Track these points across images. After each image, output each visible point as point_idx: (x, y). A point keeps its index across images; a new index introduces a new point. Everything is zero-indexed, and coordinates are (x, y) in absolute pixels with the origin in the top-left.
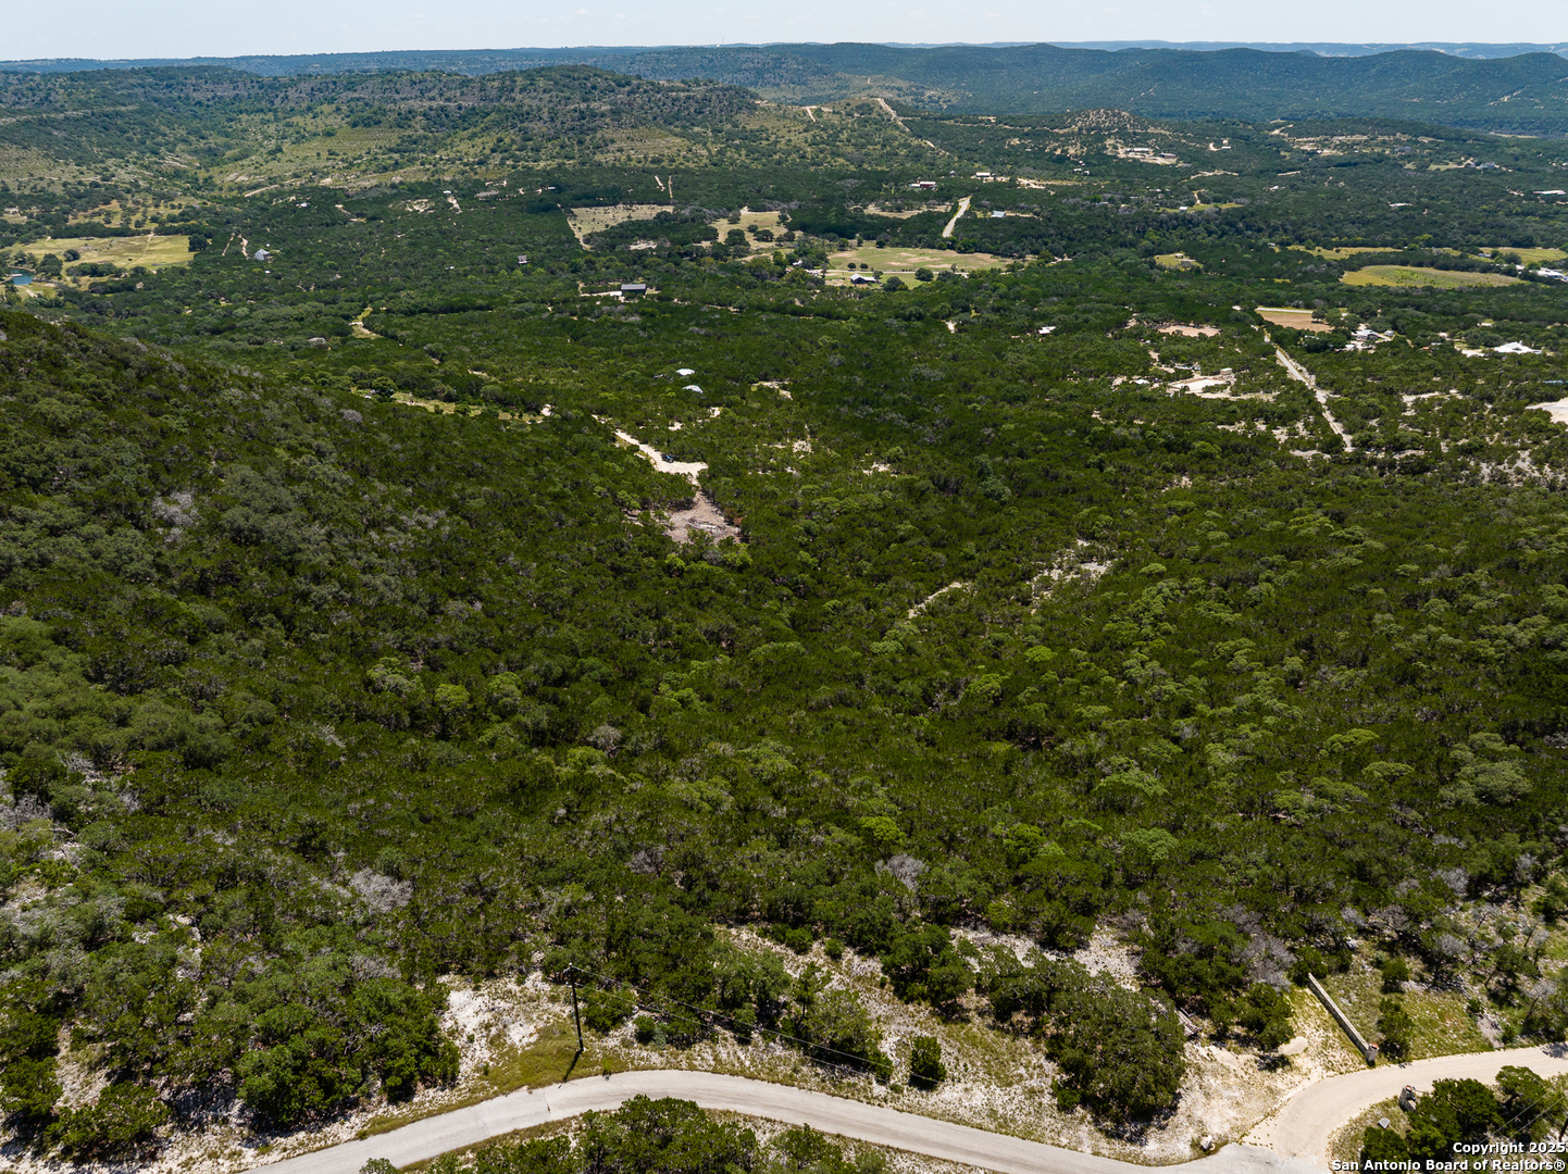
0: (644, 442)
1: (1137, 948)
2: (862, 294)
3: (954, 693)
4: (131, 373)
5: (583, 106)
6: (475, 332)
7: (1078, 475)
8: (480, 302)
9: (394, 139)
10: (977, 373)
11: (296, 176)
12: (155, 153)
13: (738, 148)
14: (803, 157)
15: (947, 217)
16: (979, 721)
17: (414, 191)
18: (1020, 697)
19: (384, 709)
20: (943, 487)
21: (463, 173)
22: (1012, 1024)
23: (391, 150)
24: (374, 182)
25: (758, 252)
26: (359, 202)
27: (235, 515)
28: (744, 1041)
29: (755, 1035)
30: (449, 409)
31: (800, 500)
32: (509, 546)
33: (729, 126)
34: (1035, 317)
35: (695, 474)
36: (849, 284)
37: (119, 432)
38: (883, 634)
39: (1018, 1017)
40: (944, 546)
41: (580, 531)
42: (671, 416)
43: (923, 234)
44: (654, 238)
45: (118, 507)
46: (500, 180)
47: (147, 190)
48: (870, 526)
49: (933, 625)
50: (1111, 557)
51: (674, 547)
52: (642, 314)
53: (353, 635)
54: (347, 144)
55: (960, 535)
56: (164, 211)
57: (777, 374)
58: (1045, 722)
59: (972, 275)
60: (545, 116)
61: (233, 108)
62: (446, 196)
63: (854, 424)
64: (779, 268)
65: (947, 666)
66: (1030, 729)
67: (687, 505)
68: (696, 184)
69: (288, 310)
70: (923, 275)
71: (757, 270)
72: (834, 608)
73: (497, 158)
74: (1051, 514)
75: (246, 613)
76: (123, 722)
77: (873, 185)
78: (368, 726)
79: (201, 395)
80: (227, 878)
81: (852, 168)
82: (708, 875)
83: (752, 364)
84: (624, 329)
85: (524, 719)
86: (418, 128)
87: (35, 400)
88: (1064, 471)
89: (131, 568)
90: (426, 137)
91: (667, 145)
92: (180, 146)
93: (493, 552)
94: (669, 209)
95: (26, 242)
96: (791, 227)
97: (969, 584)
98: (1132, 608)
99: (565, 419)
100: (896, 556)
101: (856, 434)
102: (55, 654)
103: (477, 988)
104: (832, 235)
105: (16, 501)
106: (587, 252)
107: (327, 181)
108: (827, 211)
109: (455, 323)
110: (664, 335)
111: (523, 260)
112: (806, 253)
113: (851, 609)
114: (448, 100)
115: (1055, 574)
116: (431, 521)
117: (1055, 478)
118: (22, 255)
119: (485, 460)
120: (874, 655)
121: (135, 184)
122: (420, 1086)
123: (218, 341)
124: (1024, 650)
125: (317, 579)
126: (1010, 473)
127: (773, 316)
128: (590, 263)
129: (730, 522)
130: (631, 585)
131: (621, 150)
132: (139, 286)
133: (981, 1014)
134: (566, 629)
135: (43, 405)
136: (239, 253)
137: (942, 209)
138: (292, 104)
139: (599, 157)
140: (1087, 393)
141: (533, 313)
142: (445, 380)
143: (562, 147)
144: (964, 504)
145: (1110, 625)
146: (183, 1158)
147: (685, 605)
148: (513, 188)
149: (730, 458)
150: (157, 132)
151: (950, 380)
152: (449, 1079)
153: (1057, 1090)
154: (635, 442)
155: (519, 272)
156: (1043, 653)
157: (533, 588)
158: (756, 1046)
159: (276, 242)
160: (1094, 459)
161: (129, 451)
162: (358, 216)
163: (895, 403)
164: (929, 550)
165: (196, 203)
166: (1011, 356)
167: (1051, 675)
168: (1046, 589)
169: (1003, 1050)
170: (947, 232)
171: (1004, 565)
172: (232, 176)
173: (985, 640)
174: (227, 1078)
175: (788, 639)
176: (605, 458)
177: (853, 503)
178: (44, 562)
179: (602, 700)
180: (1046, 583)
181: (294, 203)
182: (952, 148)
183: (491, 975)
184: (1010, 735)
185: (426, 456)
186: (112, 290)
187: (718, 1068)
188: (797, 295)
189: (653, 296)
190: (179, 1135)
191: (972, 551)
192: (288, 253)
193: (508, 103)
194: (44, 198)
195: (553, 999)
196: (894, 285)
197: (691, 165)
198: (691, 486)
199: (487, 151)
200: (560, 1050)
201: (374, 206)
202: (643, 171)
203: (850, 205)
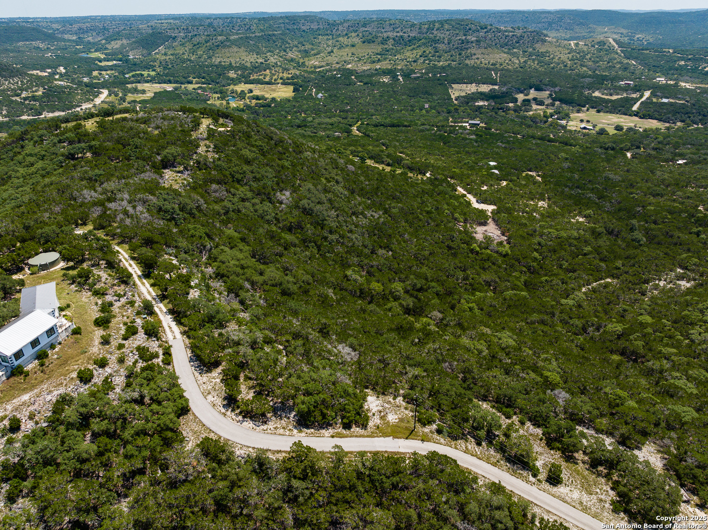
0: (469, 193)
1: (666, 456)
2: (584, 135)
3: (598, 329)
4: (273, 142)
5: (464, 38)
6: (402, 137)
7: (684, 237)
8: (406, 123)
9: (379, 49)
10: (639, 180)
11: (337, 63)
12: (285, 51)
13: (534, 60)
14: (566, 66)
15: (637, 100)
16: (608, 344)
17: (385, 72)
18: (631, 337)
19: (351, 288)
20: (610, 232)
21: (406, 65)
22: (597, 471)
23: (377, 54)
24: (369, 68)
25: (536, 110)
26: (361, 76)
27: (304, 202)
28: (479, 444)
29: (483, 443)
30: (388, 169)
31: (538, 229)
32: (406, 230)
33: (531, 50)
34: (676, 154)
35: (490, 210)
36: (579, 129)
37: (267, 165)
38: (568, 296)
39: (600, 468)
40: (606, 261)
41: (436, 228)
42: (483, 183)
43: (622, 107)
44: (487, 100)
45: (265, 194)
46: (422, 69)
47: (280, 66)
48: (570, 246)
49: (593, 296)
50: (695, 280)
51: (476, 241)
52: (477, 135)
53: (342, 256)
54: (359, 50)
55: (615, 257)
56: (285, 75)
57: (536, 169)
58: (642, 351)
59: (645, 130)
60: (446, 42)
61: (316, 33)
62: (398, 75)
63: (570, 197)
64: (545, 119)
65: (597, 317)
66: (634, 353)
67: (484, 224)
68: (511, 76)
69: (328, 120)
70: (619, 128)
71: (534, 119)
72: (546, 280)
73: (422, 59)
74: (665, 254)
75: (304, 241)
76: (261, 274)
77: (599, 82)
78: (344, 293)
79: (296, 153)
80: (296, 336)
81: (590, 73)
82: (474, 378)
83: (525, 163)
84: (467, 141)
85: (403, 302)
86: (390, 44)
87: (241, 150)
88: (677, 233)
89: (268, 217)
90: (393, 49)
91: (500, 57)
92: (295, 49)
93: (399, 232)
94: (496, 87)
95: (235, 85)
96: (554, 100)
97: (615, 281)
98: (700, 306)
99: (436, 179)
100: (580, 262)
101: (571, 202)
102: (241, 245)
103: (378, 397)
104: (574, 105)
105: (232, 187)
106: (456, 105)
107: (349, 66)
108: (573, 93)
109: (394, 132)
110: (485, 146)
111: (427, 106)
112: (559, 113)
113: (554, 282)
114: (404, 33)
115: (662, 283)
116: (376, 216)
117: (671, 236)
118: (233, 90)
119: (401, 193)
120: (562, 305)
121: (276, 64)
122: (354, 426)
123: (300, 131)
124: (638, 316)
125: (331, 232)
126: (647, 232)
127: (539, 142)
128: (456, 110)
129: (503, 234)
130: (455, 255)
131: (478, 59)
132: (273, 105)
133: (584, 462)
134: (424, 269)
135: (243, 152)
136: (311, 95)
137: (634, 96)
138: (340, 32)
139: (467, 62)
140: (698, 196)
141: (428, 130)
142: (388, 157)
143: (451, 56)
144: (620, 242)
145: (686, 312)
146: (275, 426)
147: (477, 267)
148: (427, 73)
149: (507, 205)
150: (287, 43)
151: (623, 181)
152: (364, 426)
153: (613, 503)
154: (465, 193)
155: (424, 111)
156: (648, 319)
157: (413, 249)
158: (483, 448)
159: (326, 91)
160: (695, 230)
161: (270, 173)
162: (360, 82)
163: (593, 189)
164: (598, 261)
165: (298, 73)
166: (658, 173)
167: (649, 330)
168: (656, 289)
169: (591, 480)
170: (635, 108)
171: (635, 275)
172: (313, 62)
173: (619, 308)
174: (291, 403)
175: (522, 290)
176: (451, 198)
177: (563, 234)
178: (239, 211)
179: (436, 301)
180: (656, 287)
181: (335, 74)
182: (645, 65)
183: (383, 394)
184: (622, 354)
185: (377, 188)
186: (263, 106)
187: (466, 451)
188: (552, 132)
189: (482, 127)
190: (273, 418)
191: (620, 266)
192: (330, 96)
193: (431, 35)
194: (243, 68)
195: (406, 408)
196: (602, 132)
197: (510, 67)
198: (487, 216)
199: (418, 56)
200: (406, 427)
201: (368, 79)
202: (487, 69)
203: (585, 91)
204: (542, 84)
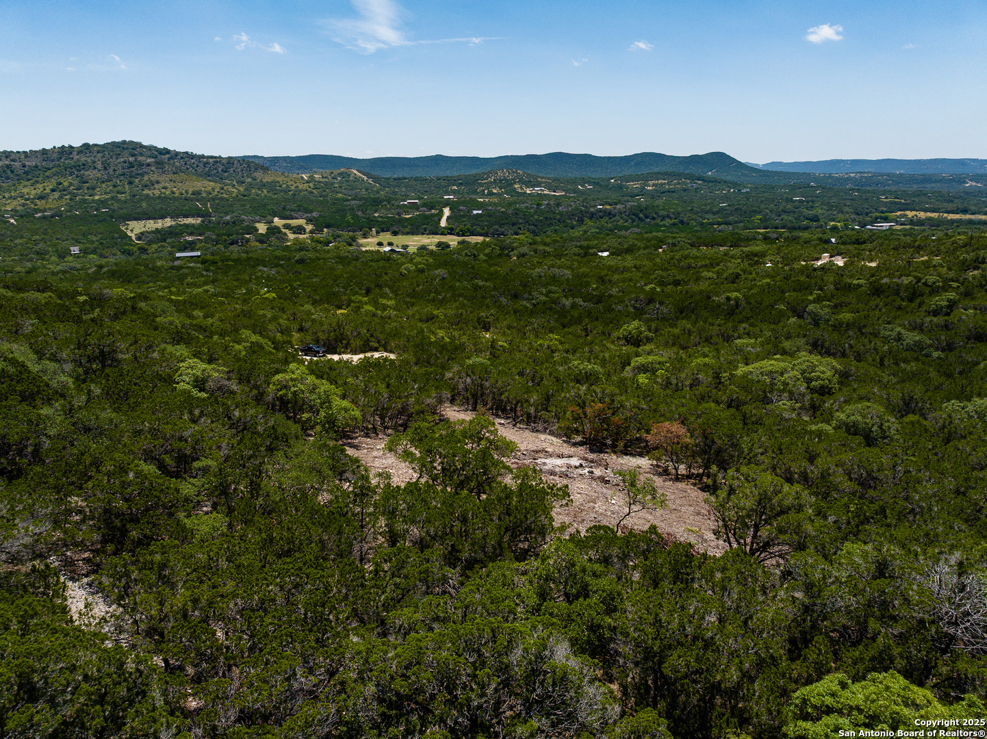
5: (131, 159)
13: (259, 188)
15: (439, 216)
60: (99, 166)
62: (6, 218)
68: (231, 206)
91: (206, 186)
96: (318, 226)
114: (14, 160)
131: (165, 188)
139: (146, 192)
143: (115, 186)
148: (69, 211)
199: (48, 191)
202: (186, 199)
203: (360, 213)
204: (288, 210)
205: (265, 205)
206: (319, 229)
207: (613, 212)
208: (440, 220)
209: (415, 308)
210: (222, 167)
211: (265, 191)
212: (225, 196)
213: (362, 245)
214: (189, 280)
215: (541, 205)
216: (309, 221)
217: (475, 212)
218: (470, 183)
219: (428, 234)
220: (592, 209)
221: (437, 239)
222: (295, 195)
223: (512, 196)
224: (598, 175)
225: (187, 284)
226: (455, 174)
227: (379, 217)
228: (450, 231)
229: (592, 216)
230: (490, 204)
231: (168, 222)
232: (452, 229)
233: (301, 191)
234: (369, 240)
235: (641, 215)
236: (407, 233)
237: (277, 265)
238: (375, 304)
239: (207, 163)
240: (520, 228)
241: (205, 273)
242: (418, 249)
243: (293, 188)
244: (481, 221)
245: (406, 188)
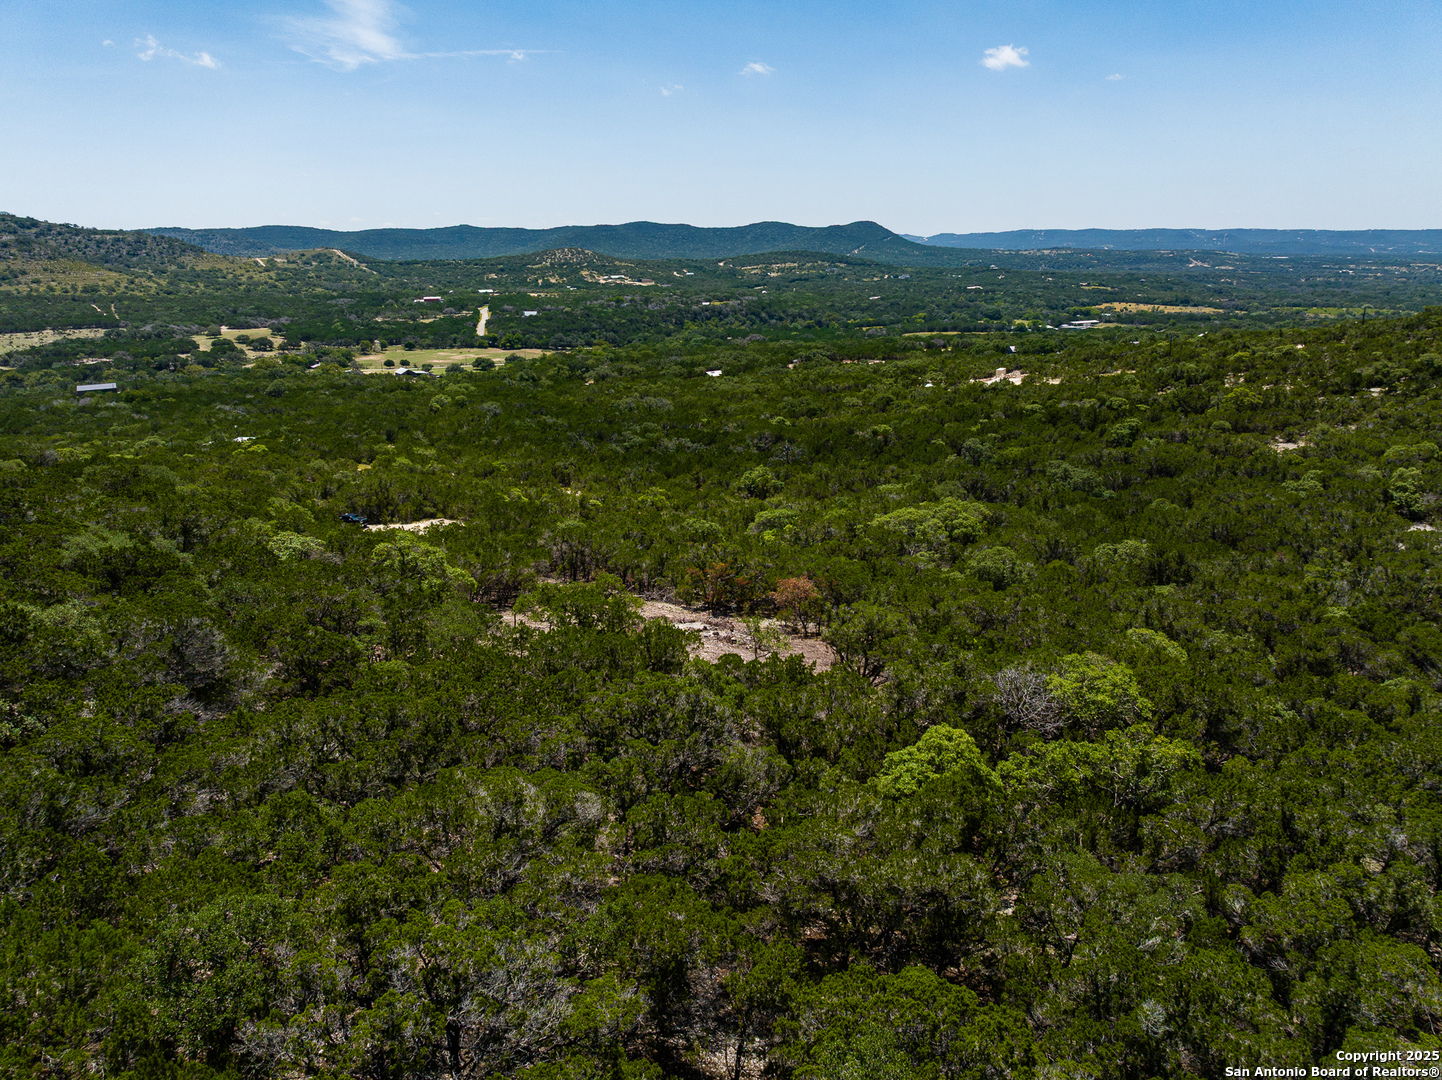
13: (192, 281)
14: (275, 288)
15: (474, 319)
68: (149, 309)
96: (291, 339)
131: (37, 282)
202: (74, 300)
203: (353, 317)
204: (242, 314)
205: (204, 308)
206: (292, 343)
207: (724, 311)
208: (475, 326)
209: (465, 459)
210: (127, 248)
211: (201, 285)
212: (137, 293)
213: (362, 366)
214: (115, 427)
215: (622, 301)
216: (277, 330)
217: (527, 314)
218: (516, 268)
219: (459, 348)
220: (694, 307)
221: (473, 354)
222: (249, 291)
223: (579, 288)
224: (701, 255)
225: (114, 434)
226: (491, 256)
227: (384, 322)
228: (492, 342)
229: (695, 317)
230: (549, 301)
231: (49, 337)
232: (494, 339)
233: (257, 284)
234: (371, 358)
235: (763, 315)
236: (429, 347)
237: (244, 402)
238: (410, 455)
239: (102, 242)
240: (594, 336)
241: (136, 417)
242: (448, 370)
243: (244, 279)
244: (537, 327)
245: (420, 277)
